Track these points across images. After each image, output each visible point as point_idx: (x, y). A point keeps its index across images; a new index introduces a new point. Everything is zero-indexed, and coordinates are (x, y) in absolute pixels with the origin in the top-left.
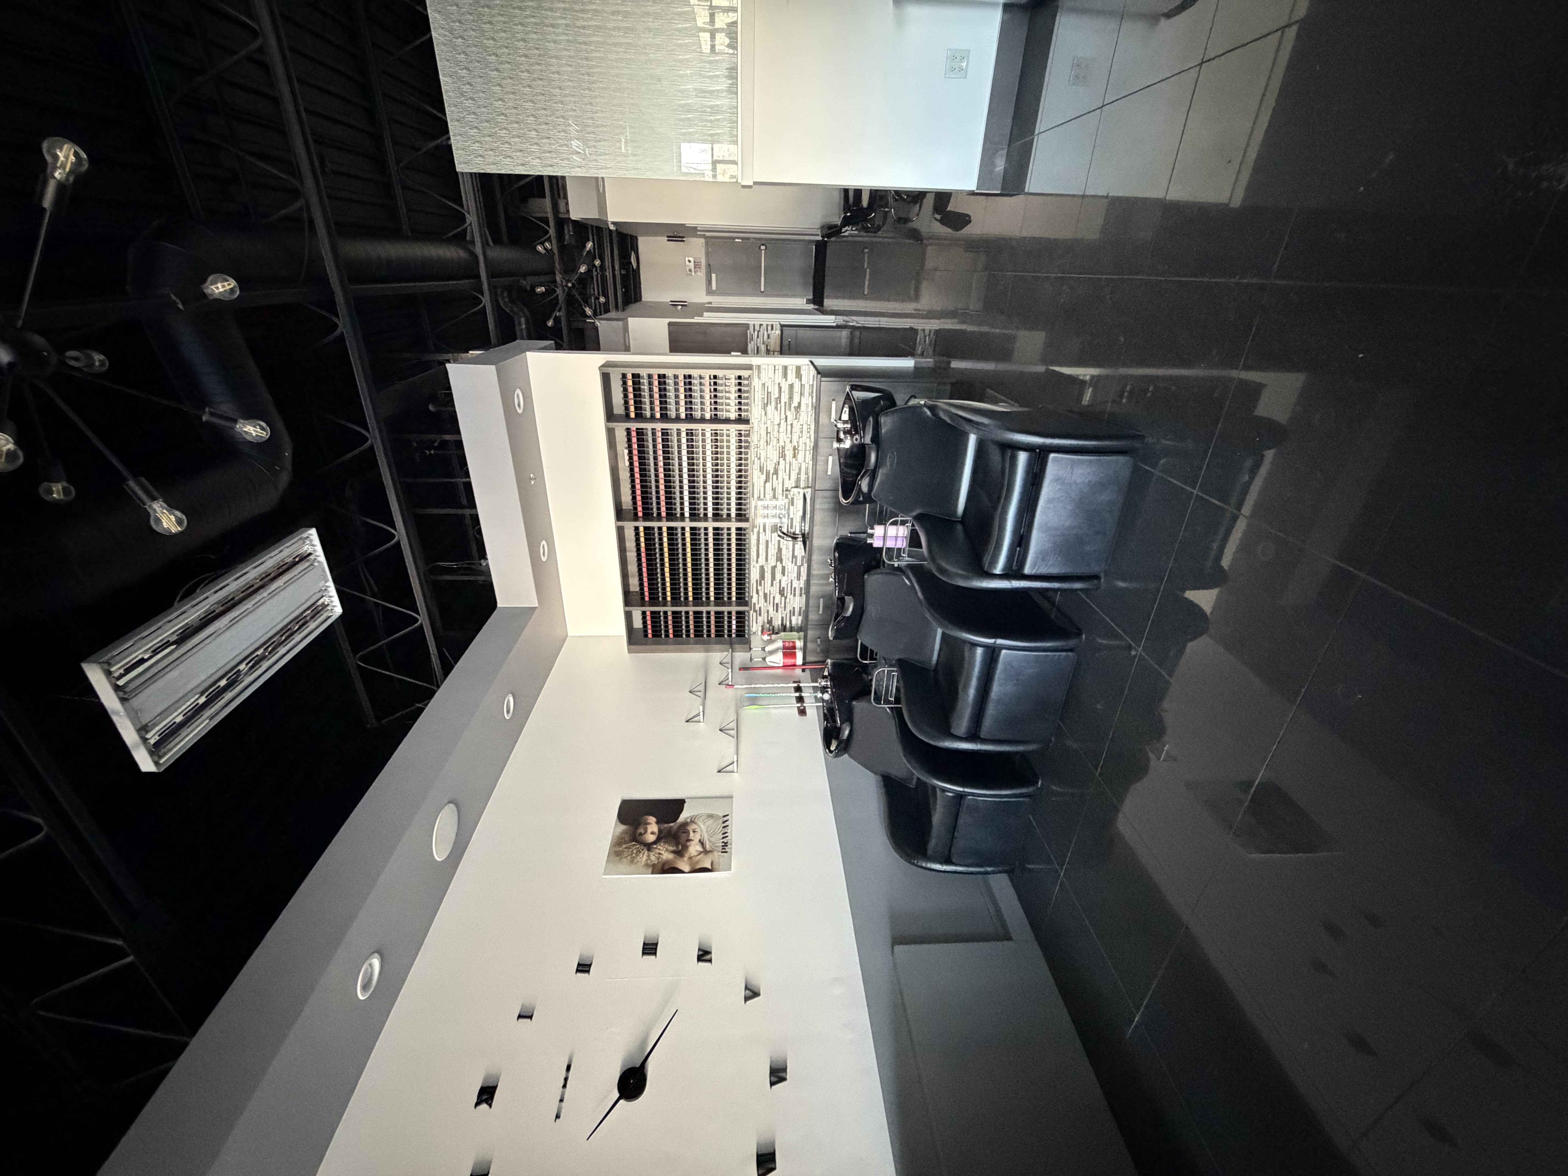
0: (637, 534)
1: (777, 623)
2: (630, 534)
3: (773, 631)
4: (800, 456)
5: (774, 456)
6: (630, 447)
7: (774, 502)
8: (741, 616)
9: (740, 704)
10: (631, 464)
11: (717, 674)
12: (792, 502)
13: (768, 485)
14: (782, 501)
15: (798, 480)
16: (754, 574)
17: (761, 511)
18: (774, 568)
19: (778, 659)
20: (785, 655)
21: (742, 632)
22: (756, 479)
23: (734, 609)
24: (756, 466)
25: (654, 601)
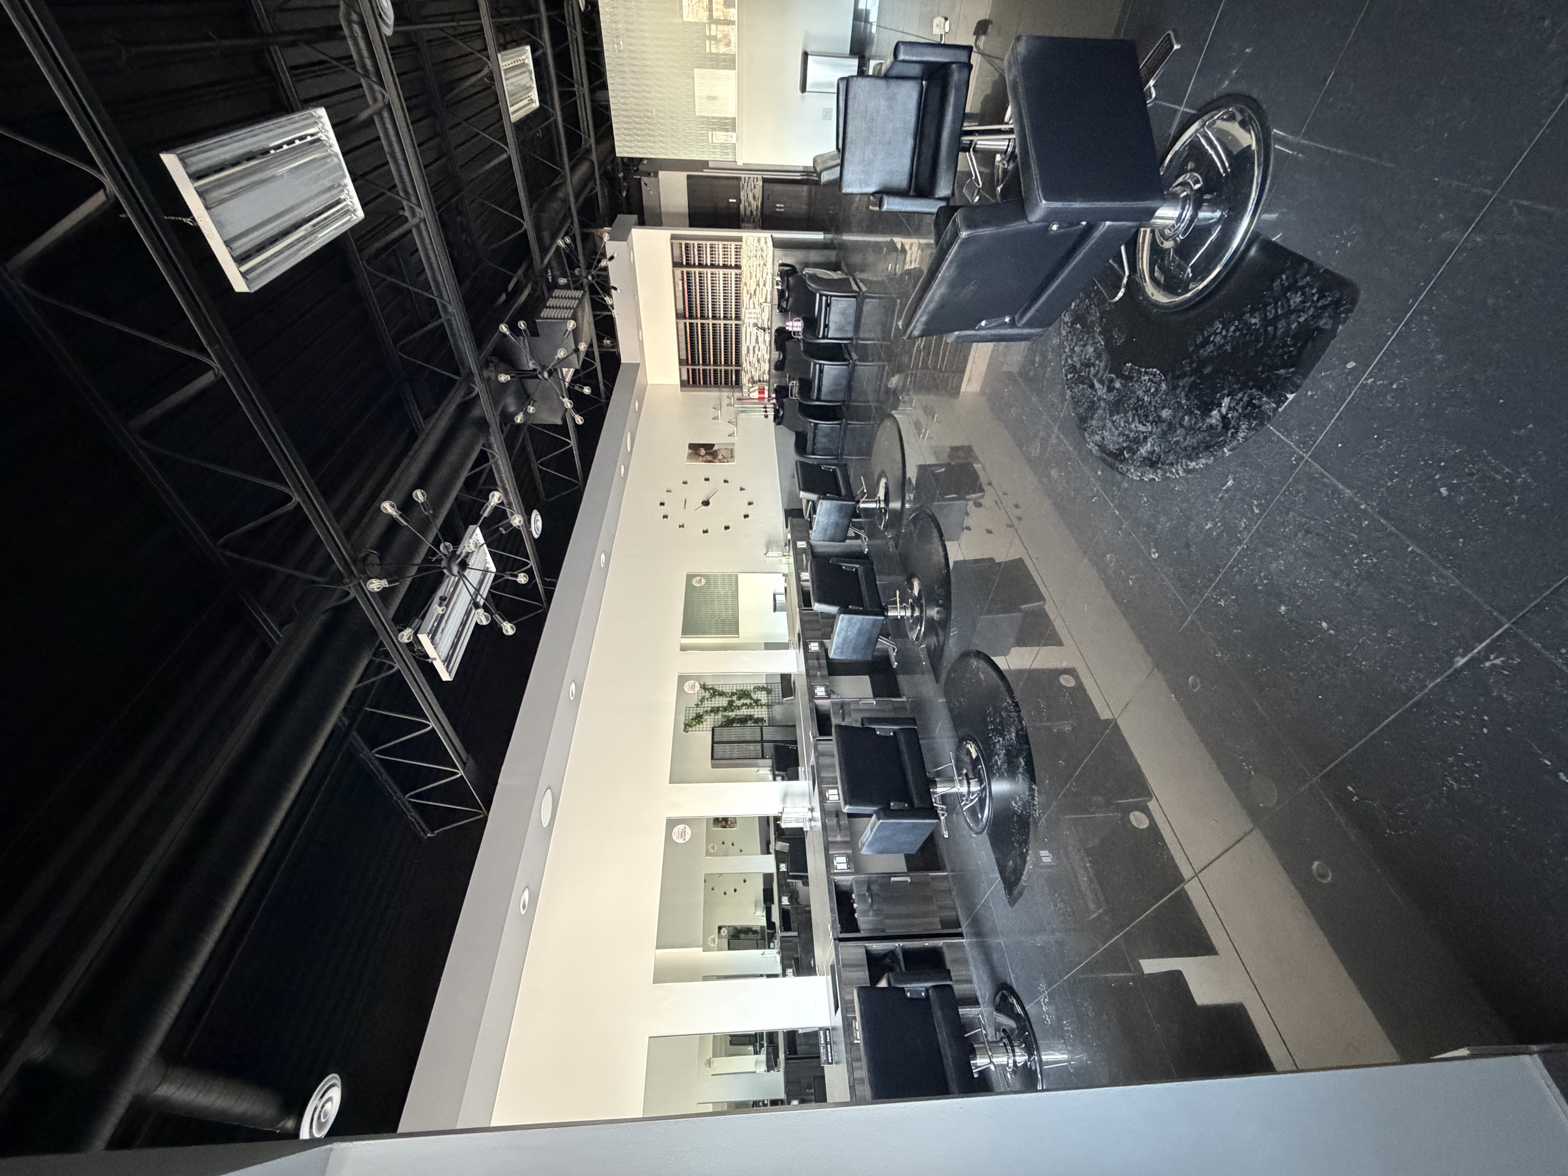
0: (685, 327)
1: (756, 378)
2: (682, 326)
3: (754, 382)
4: (767, 285)
5: (754, 286)
6: (683, 280)
7: (754, 311)
8: (738, 373)
9: (737, 413)
10: (683, 289)
11: (725, 401)
12: (763, 310)
13: (751, 301)
14: (758, 310)
15: (766, 299)
16: (744, 350)
17: (747, 315)
18: (754, 347)
19: (756, 395)
20: (760, 393)
21: (738, 382)
22: (745, 297)
23: (734, 368)
24: (745, 291)
25: (693, 363)
